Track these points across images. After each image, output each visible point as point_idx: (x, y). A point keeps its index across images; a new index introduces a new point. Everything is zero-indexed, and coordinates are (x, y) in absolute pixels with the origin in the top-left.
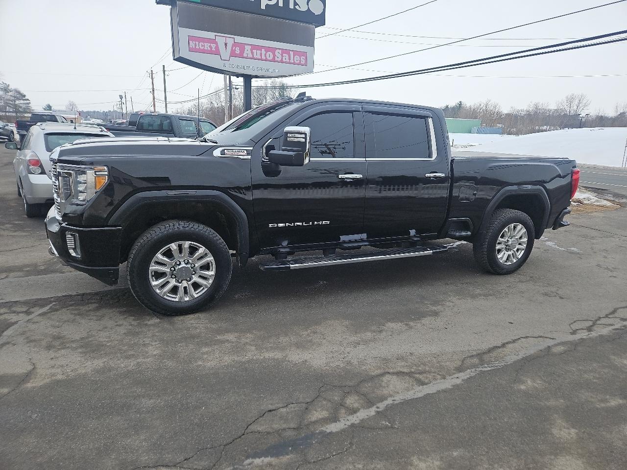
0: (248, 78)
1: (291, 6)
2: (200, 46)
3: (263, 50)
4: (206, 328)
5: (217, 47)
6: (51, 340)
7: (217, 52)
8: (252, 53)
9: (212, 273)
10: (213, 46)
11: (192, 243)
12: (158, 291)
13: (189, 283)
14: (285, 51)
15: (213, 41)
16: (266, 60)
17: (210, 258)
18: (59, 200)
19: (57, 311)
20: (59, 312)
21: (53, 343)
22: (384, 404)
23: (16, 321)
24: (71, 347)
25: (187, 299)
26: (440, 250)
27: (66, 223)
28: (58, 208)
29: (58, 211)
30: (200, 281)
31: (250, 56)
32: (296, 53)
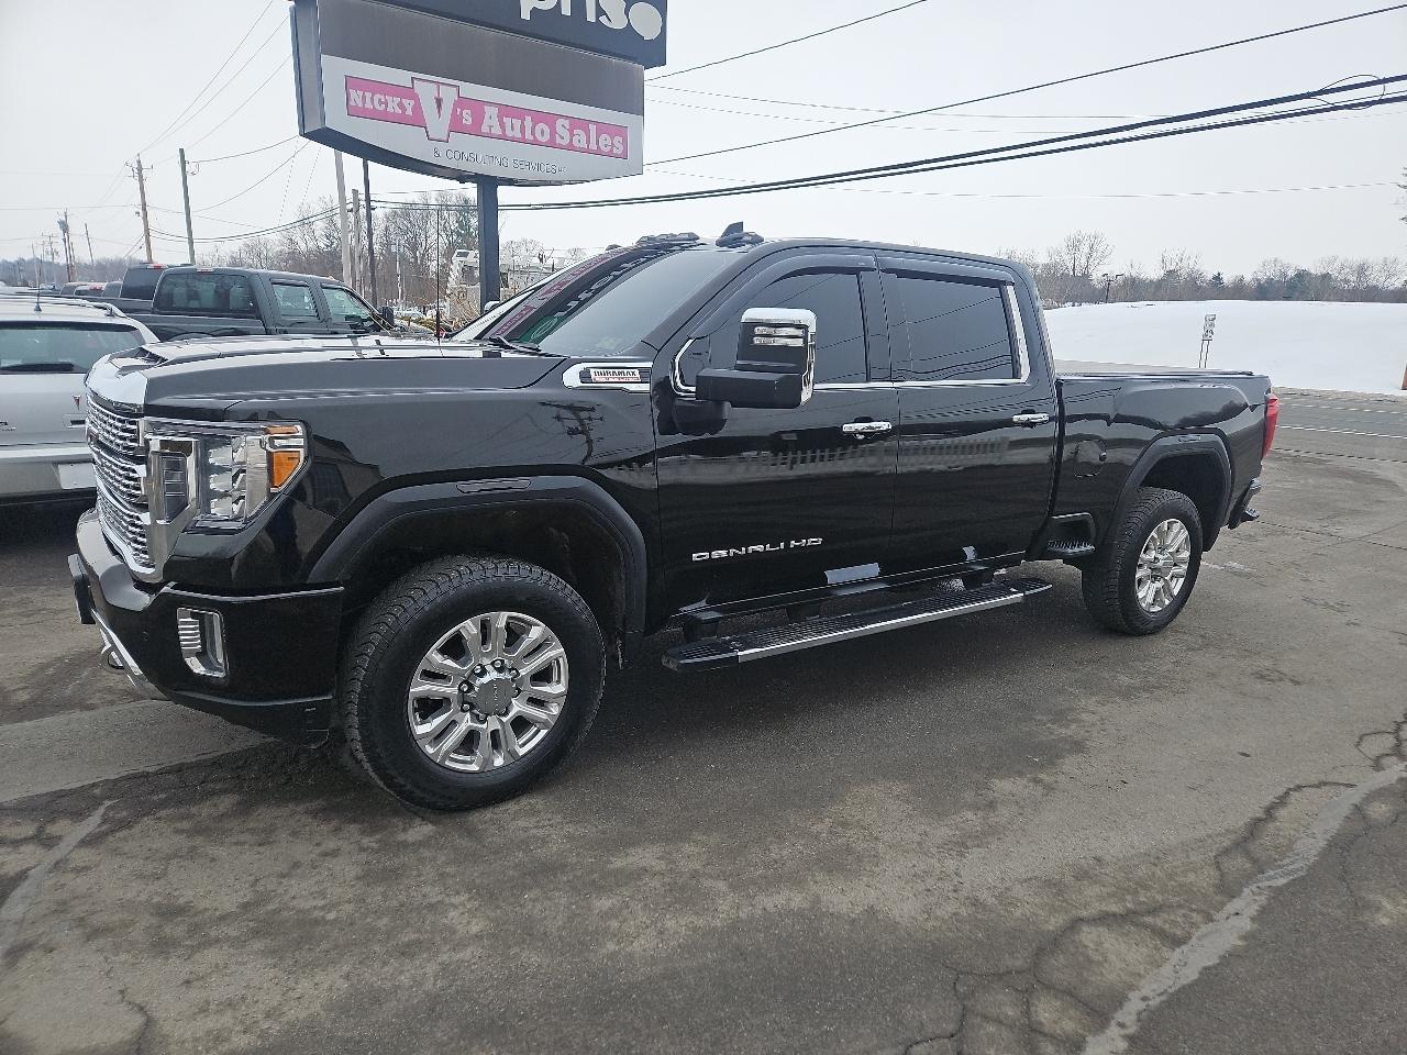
0: (488, 185)
1: (591, 18)
2: (374, 102)
3: (528, 120)
5: (417, 108)
6: (154, 921)
7: (417, 120)
8: (502, 125)
9: (558, 688)
10: (409, 104)
11: (514, 614)
12: (430, 750)
13: (504, 719)
14: (577, 123)
15: (408, 92)
16: (535, 143)
17: (556, 651)
18: (146, 518)
19: (130, 828)
20: (137, 829)
21: (167, 930)
22: (1129, 1013)
23: (19, 869)
24: (228, 938)
25: (499, 762)
26: (1036, 591)
27: (172, 584)
28: (136, 541)
29: (136, 549)
30: (532, 711)
31: (497, 130)
32: (603, 128)
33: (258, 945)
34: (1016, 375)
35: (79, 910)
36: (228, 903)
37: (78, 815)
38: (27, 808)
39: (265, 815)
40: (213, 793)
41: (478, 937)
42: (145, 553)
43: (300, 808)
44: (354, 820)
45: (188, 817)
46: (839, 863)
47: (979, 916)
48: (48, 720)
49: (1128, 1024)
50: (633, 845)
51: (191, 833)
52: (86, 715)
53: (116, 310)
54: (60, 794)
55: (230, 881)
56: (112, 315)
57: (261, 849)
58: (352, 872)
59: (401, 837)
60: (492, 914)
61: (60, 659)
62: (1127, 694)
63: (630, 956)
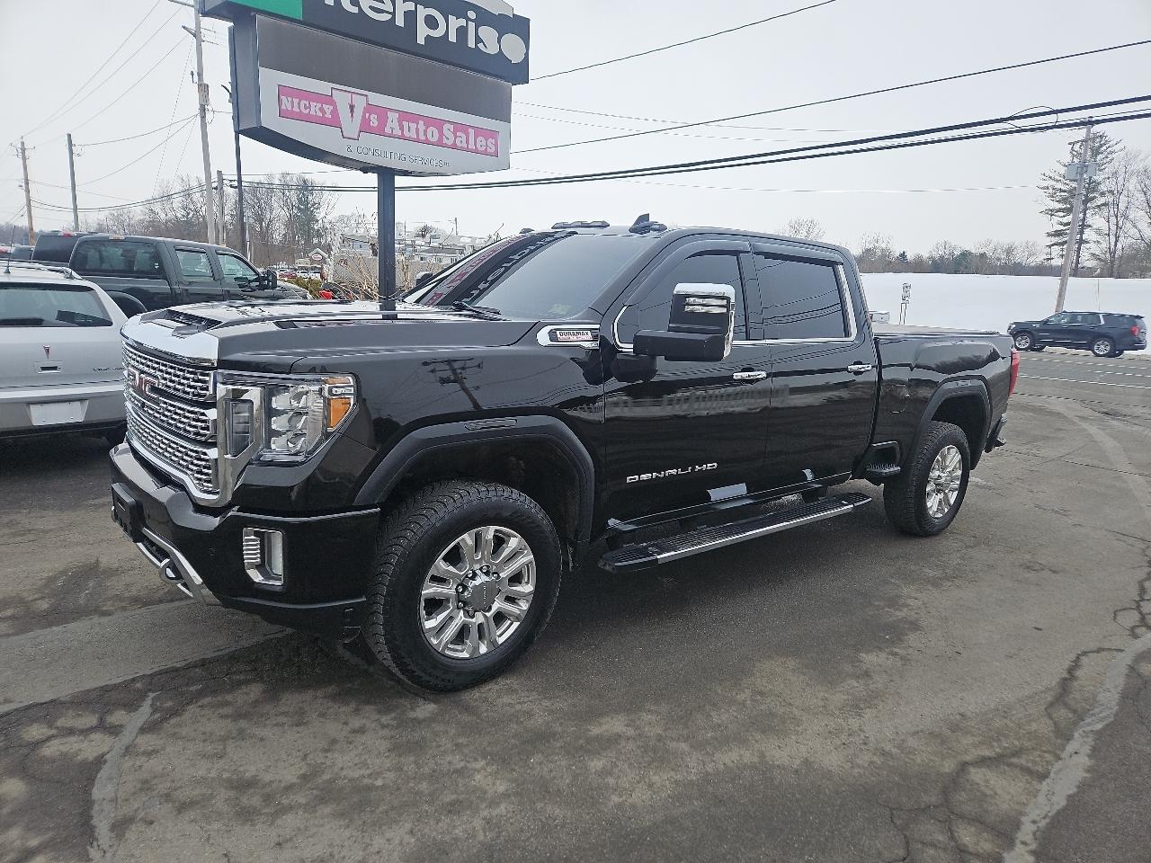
0: (386, 176)
1: (471, 44)
2: (301, 106)
3: (421, 122)
4: (551, 712)
5: (335, 112)
6: (232, 794)
7: (334, 122)
8: (402, 128)
9: (527, 588)
10: (328, 109)
12: (435, 642)
13: (488, 614)
14: (459, 128)
15: (329, 99)
16: (427, 142)
17: (528, 557)
18: (213, 453)
19: (180, 715)
20: (186, 716)
21: (245, 800)
22: (1027, 832)
23: (95, 755)
24: (300, 805)
25: (483, 649)
26: (861, 503)
27: (236, 508)
28: (200, 472)
29: (200, 479)
30: (508, 607)
31: (397, 132)
32: (479, 132)
33: (327, 810)
34: (847, 334)
35: (162, 787)
36: (290, 775)
37: (131, 706)
38: (83, 702)
39: (291, 700)
40: (240, 684)
41: (506, 795)
42: (209, 482)
43: (320, 693)
44: (368, 702)
45: (227, 704)
46: (769, 724)
47: (891, 763)
48: (71, 626)
49: (1028, 842)
50: (601, 715)
51: (238, 716)
52: (104, 620)
53: (74, 274)
54: (105, 689)
55: (284, 756)
56: (71, 277)
57: (300, 729)
58: (384, 745)
59: (412, 715)
60: (509, 776)
61: (64, 572)
62: (936, 583)
63: (633, 806)
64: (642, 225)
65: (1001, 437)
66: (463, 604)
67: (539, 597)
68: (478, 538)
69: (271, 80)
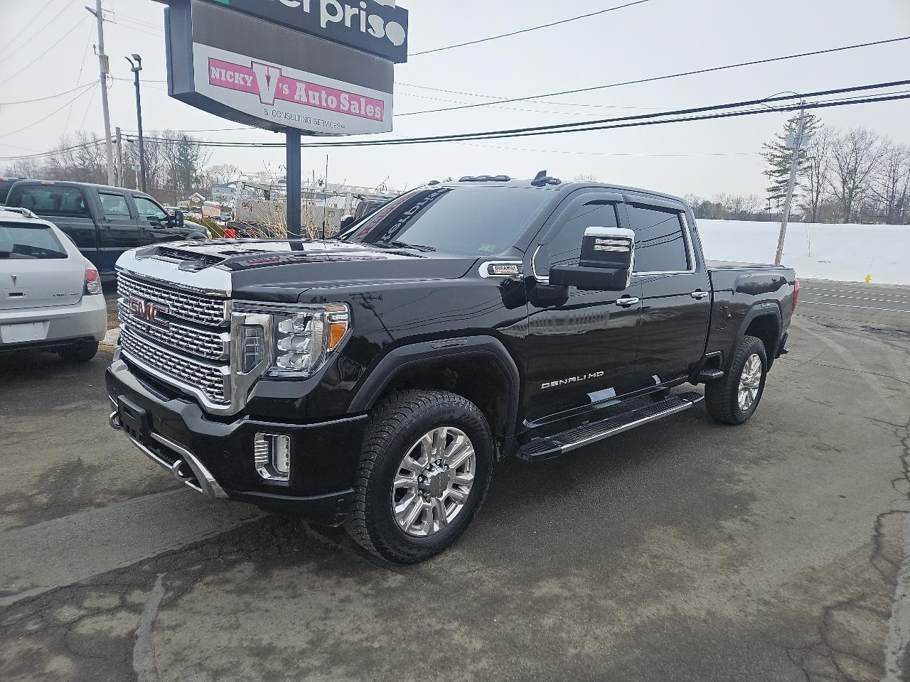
0: (294, 135)
1: (363, 29)
2: (227, 76)
3: (323, 92)
4: (497, 578)
5: (254, 82)
7: (254, 90)
8: (308, 96)
9: (469, 476)
10: (249, 79)
11: (451, 428)
12: (402, 523)
13: (440, 499)
14: (353, 97)
15: (249, 71)
16: (328, 108)
17: (469, 452)
18: (225, 370)
19: (190, 592)
20: (195, 593)
21: (268, 666)
22: (891, 662)
23: (126, 631)
24: (316, 668)
25: (436, 528)
26: (698, 400)
27: (247, 417)
28: (213, 387)
29: (212, 393)
30: (455, 493)
31: (304, 99)
32: (369, 101)
33: (340, 670)
34: (689, 268)
35: (195, 657)
37: (146, 586)
38: (104, 583)
39: (282, 576)
40: (233, 563)
41: (483, 651)
42: (221, 394)
43: (304, 568)
44: (345, 576)
45: (228, 581)
46: (670, 582)
47: (773, 610)
48: (73, 517)
49: (894, 669)
50: (538, 579)
51: (241, 591)
52: (100, 510)
53: (32, 214)
54: (119, 572)
55: (290, 625)
56: (30, 217)
57: (296, 600)
58: (370, 612)
59: (386, 585)
60: (482, 635)
61: (53, 470)
62: (755, 462)
63: (588, 656)
64: (541, 180)
65: (786, 348)
66: (423, 491)
67: (477, 484)
68: (435, 436)
69: (202, 53)
